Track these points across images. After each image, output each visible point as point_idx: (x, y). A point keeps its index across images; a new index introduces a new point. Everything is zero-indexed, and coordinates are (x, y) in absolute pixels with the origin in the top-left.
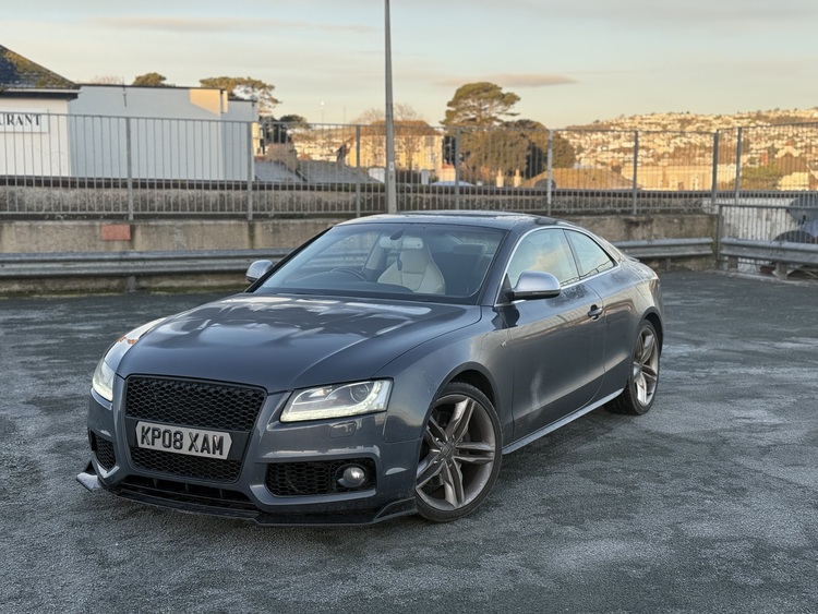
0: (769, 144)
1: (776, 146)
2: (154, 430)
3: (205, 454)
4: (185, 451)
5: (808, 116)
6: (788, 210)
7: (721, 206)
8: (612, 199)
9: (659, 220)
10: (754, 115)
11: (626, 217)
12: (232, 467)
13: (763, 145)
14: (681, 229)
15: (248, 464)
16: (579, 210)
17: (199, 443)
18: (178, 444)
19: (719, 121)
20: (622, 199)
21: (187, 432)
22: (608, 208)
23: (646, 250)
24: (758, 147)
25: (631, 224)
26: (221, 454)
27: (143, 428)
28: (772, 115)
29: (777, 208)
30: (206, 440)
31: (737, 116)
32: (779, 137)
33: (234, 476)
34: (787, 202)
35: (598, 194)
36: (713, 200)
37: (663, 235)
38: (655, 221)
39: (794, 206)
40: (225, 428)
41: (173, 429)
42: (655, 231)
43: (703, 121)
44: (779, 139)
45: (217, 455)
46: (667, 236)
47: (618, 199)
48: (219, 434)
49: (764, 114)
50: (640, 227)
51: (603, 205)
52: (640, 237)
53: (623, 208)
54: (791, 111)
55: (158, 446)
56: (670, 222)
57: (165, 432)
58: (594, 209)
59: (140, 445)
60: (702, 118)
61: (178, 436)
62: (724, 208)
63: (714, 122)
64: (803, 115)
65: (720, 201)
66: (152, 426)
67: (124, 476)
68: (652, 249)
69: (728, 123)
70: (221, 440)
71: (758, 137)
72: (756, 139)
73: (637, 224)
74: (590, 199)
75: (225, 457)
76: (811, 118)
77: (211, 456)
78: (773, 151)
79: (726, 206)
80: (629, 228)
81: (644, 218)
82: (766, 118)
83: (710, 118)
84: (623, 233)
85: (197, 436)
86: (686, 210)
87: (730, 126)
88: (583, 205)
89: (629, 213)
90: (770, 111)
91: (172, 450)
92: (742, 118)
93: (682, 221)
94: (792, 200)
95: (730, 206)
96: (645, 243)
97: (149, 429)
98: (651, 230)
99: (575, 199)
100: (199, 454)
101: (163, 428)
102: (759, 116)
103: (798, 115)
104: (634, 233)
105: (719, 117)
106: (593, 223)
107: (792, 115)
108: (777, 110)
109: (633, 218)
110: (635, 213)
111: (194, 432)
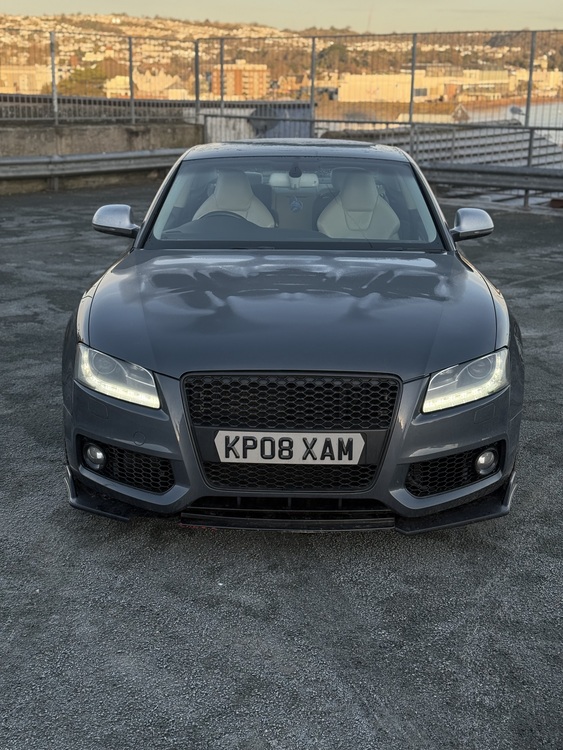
0: (76, 48)
1: (83, 49)
2: (245, 440)
3: (327, 461)
4: (297, 460)
5: (107, 22)
6: (249, 120)
7: (206, 116)
8: (108, 107)
9: (156, 129)
10: (59, 18)
11: (126, 127)
12: (365, 472)
13: (71, 48)
14: (174, 139)
15: (389, 467)
16: (78, 118)
17: (318, 450)
18: (286, 453)
19: (27, 22)
20: (117, 107)
21: (297, 437)
22: (104, 117)
23: (149, 160)
24: (66, 49)
25: (133, 134)
26: (350, 458)
27: (227, 439)
28: (75, 19)
29: (240, 117)
30: (328, 444)
31: (43, 18)
32: (84, 41)
33: (366, 481)
34: (247, 112)
35: (95, 103)
36: (197, 111)
37: (159, 145)
38: (152, 131)
39: (254, 117)
40: (354, 428)
41: (277, 436)
42: (152, 141)
43: (12, 21)
44: (85, 42)
45: (345, 461)
46: (163, 146)
47: (113, 107)
48: (345, 437)
49: (68, 17)
50: (140, 137)
51: (100, 114)
52: (140, 147)
53: (118, 118)
54: (92, 15)
55: (254, 457)
56: (165, 132)
57: (264, 440)
58: (92, 118)
59: (223, 459)
60: (10, 18)
61: (286, 444)
62: (209, 119)
63: (23, 22)
64: (102, 20)
65: (204, 111)
66: (242, 434)
67: (194, 498)
68: (154, 160)
69: (36, 24)
70: (350, 443)
71: (66, 40)
72: (63, 41)
73: (136, 134)
74: (88, 107)
75: (355, 461)
76: (110, 24)
77: (336, 462)
78: (80, 54)
79: (212, 116)
80: (130, 138)
81: (142, 128)
82: (70, 22)
83: (19, 19)
84: (126, 143)
85: (315, 441)
86: (170, 119)
87: (38, 28)
88: (82, 114)
89: (129, 122)
90: (73, 15)
91: (276, 460)
92: (47, 20)
93: (174, 131)
94: (252, 111)
95: (216, 116)
96: (147, 153)
97: (237, 439)
98: (149, 140)
99: (74, 107)
100: (319, 462)
101: (259, 436)
102: (63, 20)
103: (99, 20)
104: (135, 143)
105: (26, 18)
106: (99, 133)
107: (93, 20)
108: (79, 14)
109: (133, 128)
110: (134, 122)
111: (310, 437)
